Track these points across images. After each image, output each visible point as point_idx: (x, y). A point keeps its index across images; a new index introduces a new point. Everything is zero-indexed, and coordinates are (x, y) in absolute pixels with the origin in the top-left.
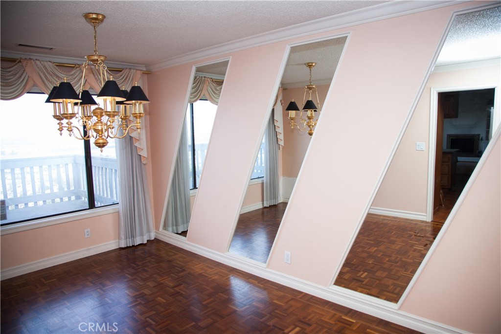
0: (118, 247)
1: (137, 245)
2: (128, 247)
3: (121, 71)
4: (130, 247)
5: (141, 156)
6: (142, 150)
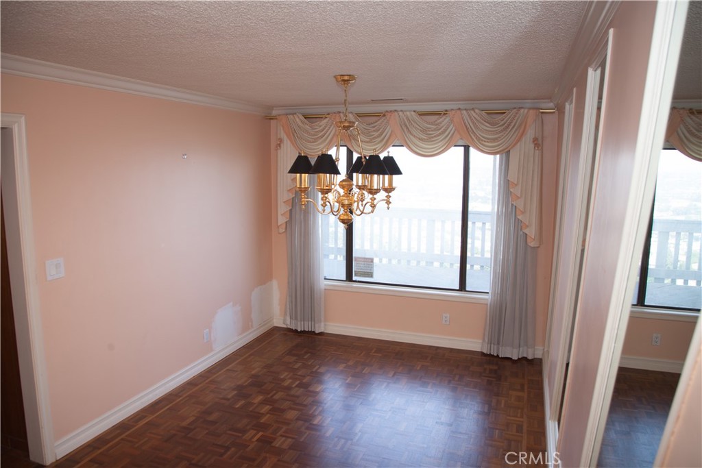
0: (479, 350)
1: (502, 358)
2: (490, 355)
3: (504, 113)
4: (493, 356)
5: (526, 234)
6: (527, 226)
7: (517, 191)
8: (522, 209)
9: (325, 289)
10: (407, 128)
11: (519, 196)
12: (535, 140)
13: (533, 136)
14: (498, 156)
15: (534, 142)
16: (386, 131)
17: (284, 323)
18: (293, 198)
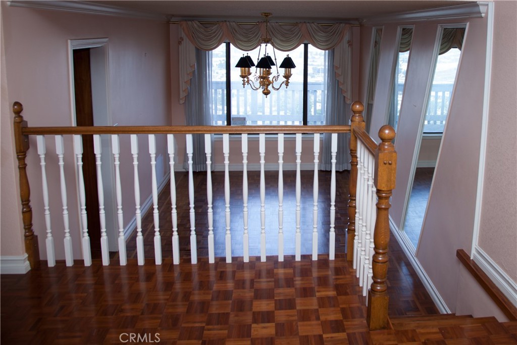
3: (332, 26)
5: (345, 97)
6: (345, 92)
7: (339, 72)
8: (342, 82)
9: (215, 141)
10: (272, 33)
11: (341, 74)
12: (349, 42)
13: (348, 39)
14: (327, 51)
15: (348, 43)
16: (259, 34)
17: (184, 168)
18: (191, 79)
